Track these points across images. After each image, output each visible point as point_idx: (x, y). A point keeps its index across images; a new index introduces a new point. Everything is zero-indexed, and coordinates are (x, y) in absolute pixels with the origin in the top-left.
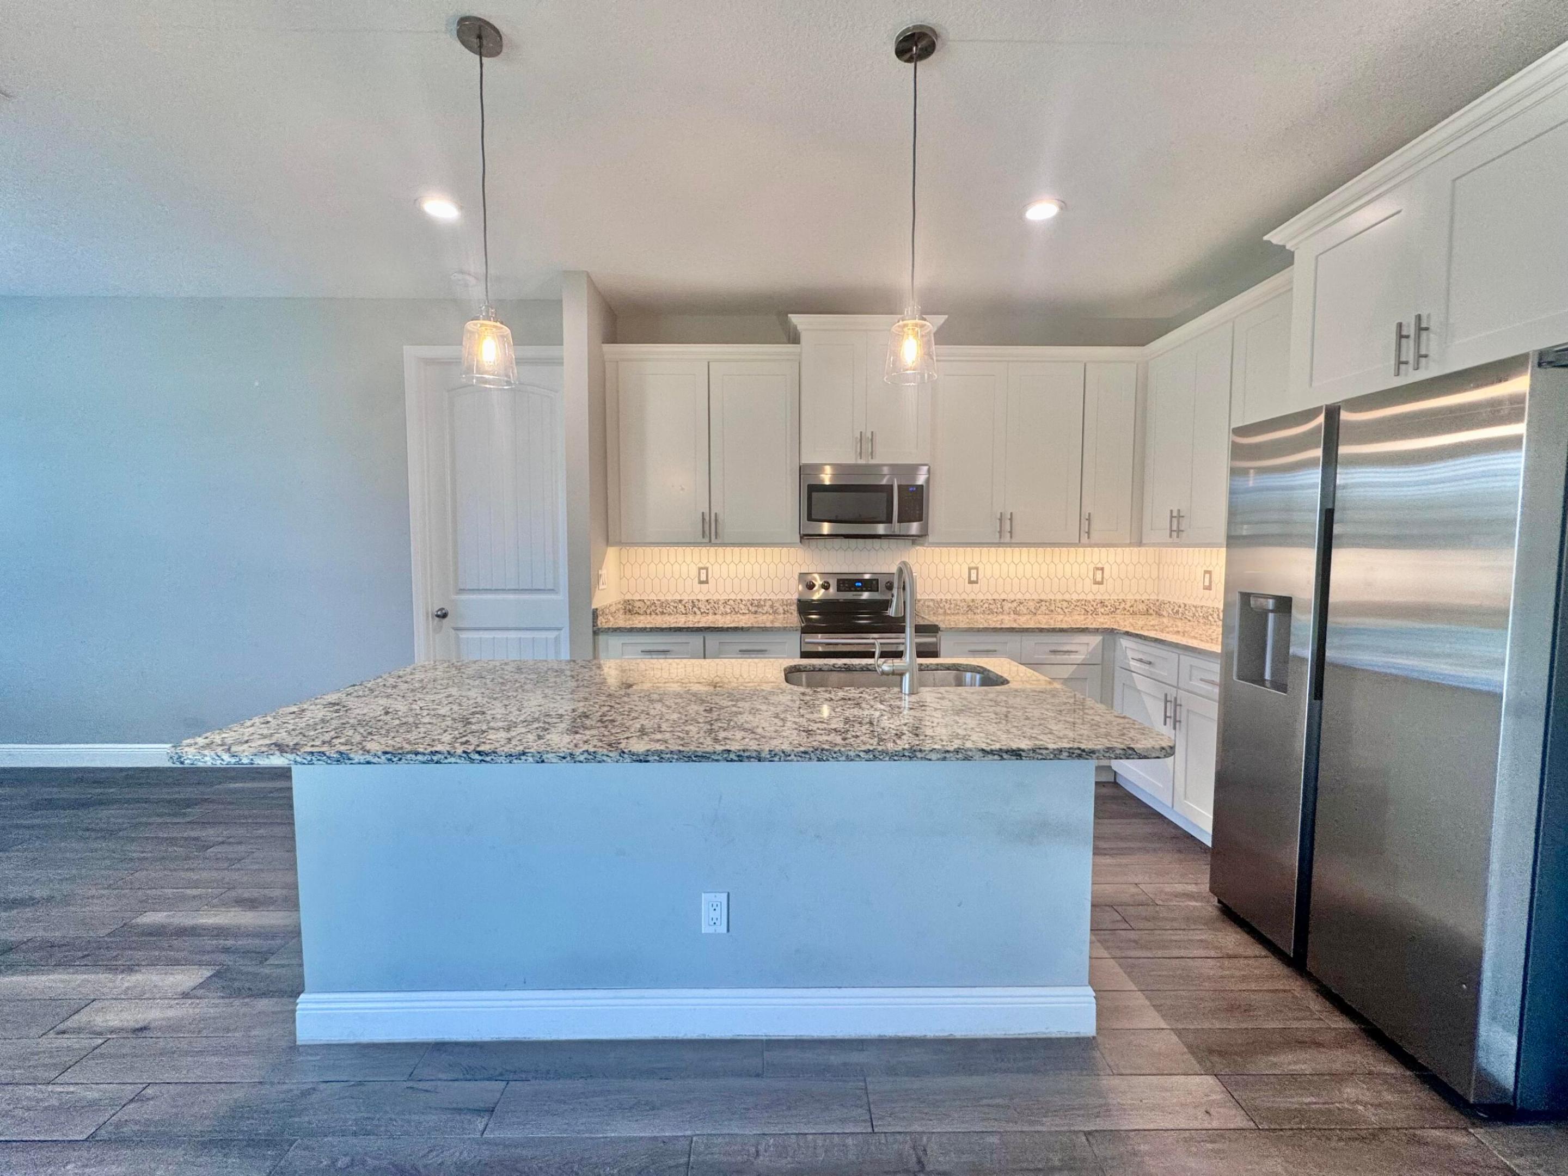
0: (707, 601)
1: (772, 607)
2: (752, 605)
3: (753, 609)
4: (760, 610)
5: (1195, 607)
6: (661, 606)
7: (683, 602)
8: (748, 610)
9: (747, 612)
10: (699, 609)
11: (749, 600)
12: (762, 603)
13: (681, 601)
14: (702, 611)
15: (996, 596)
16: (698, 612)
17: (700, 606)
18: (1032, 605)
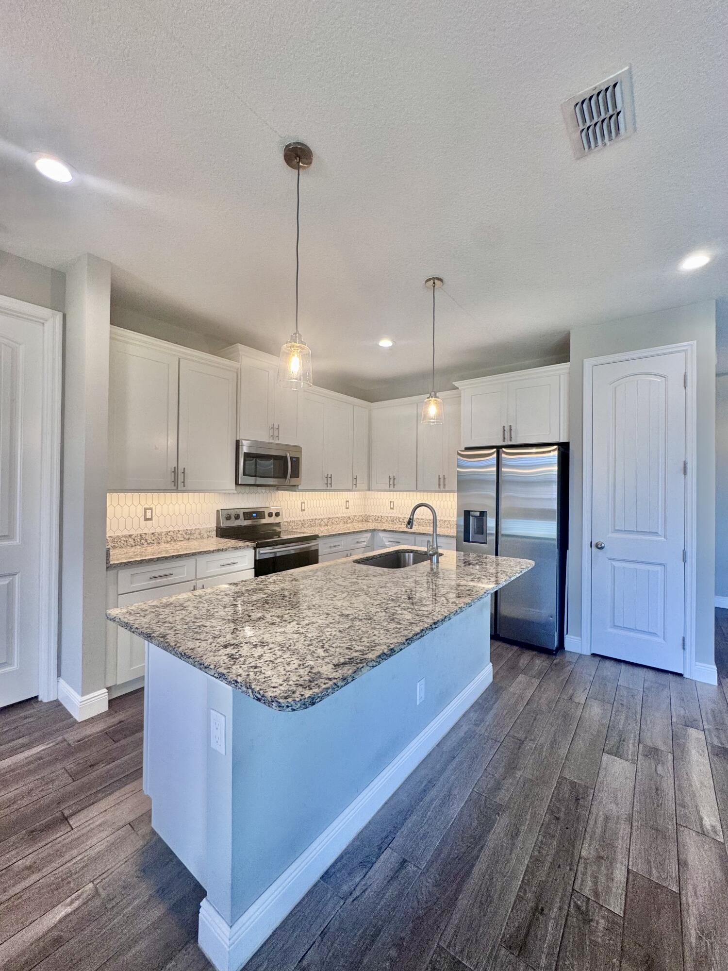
0: (153, 533)
1: (200, 534)
2: (186, 533)
3: (187, 537)
4: (192, 537)
5: (387, 517)
6: (113, 541)
7: (133, 537)
8: (184, 538)
9: (183, 539)
10: (146, 540)
11: (184, 530)
12: (193, 532)
13: (130, 536)
14: (149, 541)
15: (312, 518)
16: (146, 543)
17: (147, 538)
18: (326, 520)
